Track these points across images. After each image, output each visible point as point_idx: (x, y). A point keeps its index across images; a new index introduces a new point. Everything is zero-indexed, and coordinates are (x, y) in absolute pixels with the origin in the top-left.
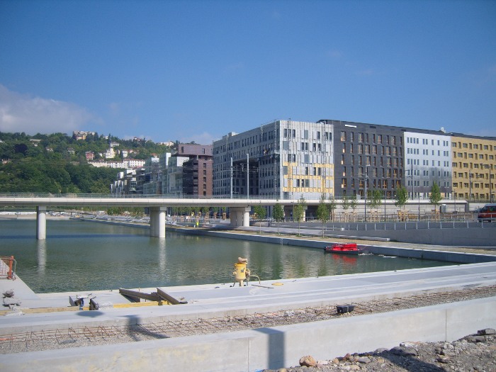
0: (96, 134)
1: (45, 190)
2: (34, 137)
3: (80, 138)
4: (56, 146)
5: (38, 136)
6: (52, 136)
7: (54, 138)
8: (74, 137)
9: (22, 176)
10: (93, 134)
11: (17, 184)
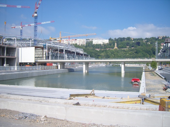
0: (166, 36)
1: (144, 57)
2: (145, 39)
3: (160, 38)
4: (151, 42)
5: (146, 39)
6: (150, 38)
7: (151, 39)
8: (158, 38)
9: (136, 52)
10: (165, 36)
11: (134, 55)
